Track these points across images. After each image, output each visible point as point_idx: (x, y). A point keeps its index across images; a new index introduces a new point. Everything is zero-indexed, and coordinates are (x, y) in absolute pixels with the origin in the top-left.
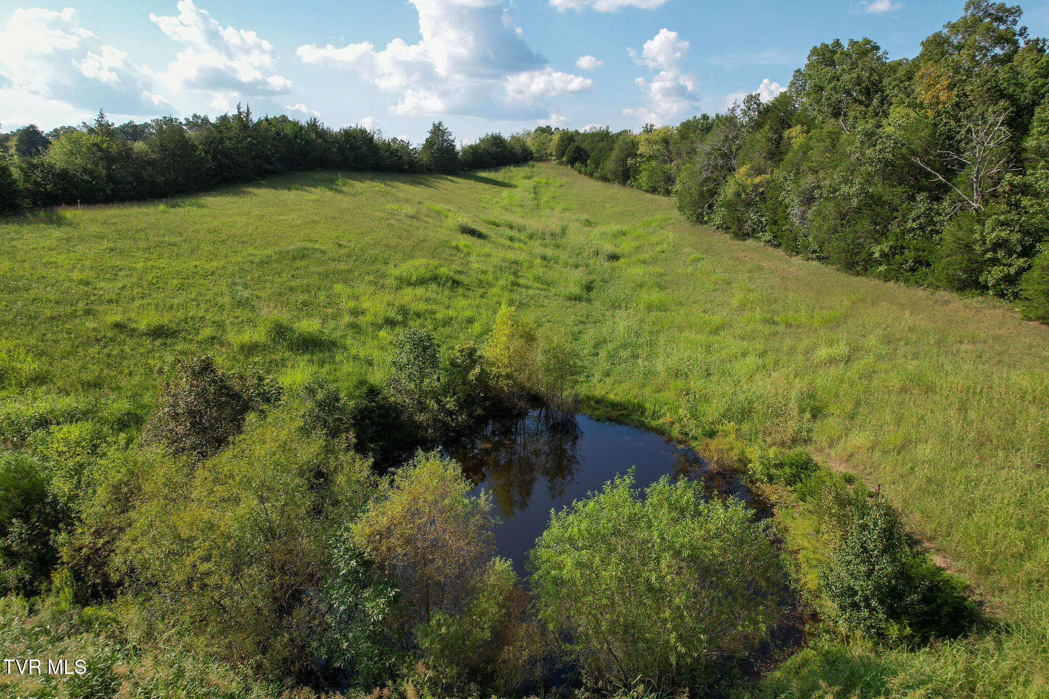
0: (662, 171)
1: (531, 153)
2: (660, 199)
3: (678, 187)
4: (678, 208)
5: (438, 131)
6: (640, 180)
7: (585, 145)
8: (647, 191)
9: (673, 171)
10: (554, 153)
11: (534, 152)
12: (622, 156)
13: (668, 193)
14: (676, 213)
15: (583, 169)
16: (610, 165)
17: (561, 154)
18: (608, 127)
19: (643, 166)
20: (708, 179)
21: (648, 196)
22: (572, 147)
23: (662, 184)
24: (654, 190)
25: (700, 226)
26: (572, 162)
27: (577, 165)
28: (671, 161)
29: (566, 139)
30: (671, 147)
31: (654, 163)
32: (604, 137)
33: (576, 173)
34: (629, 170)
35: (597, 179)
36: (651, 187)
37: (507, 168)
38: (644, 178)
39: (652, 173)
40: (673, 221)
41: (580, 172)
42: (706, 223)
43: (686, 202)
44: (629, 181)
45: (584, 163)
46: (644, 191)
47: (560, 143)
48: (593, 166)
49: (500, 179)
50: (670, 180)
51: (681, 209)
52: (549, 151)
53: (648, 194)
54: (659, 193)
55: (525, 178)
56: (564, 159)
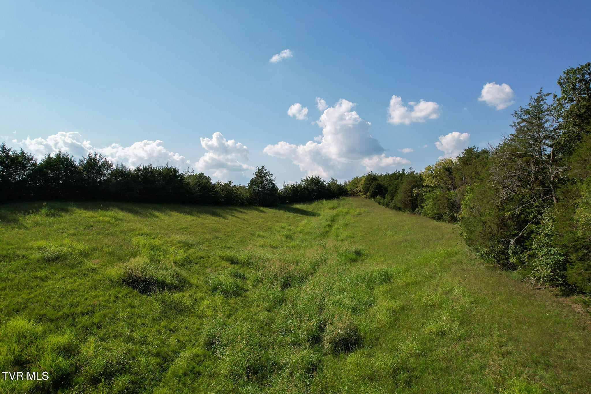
0: (446, 198)
1: (346, 190)
2: (446, 226)
3: (464, 213)
4: (466, 240)
5: (261, 174)
6: (425, 207)
7: (384, 183)
8: (433, 218)
9: (458, 197)
10: (362, 190)
11: (349, 190)
12: (410, 187)
13: (454, 219)
14: (462, 247)
15: (382, 201)
16: (400, 196)
17: (366, 190)
18: (403, 169)
19: (428, 194)
20: (510, 199)
21: (435, 223)
22: (374, 183)
23: (447, 211)
24: (439, 217)
25: (504, 273)
26: (374, 196)
27: (378, 198)
28: (455, 188)
29: (371, 179)
30: (454, 175)
31: (438, 191)
32: (398, 177)
33: (377, 204)
34: (416, 200)
35: (392, 208)
36: (436, 214)
37: (320, 201)
38: (429, 206)
39: (436, 199)
40: (460, 257)
41: (379, 203)
42: (514, 267)
43: (477, 233)
44: (417, 209)
45: (383, 195)
46: (429, 218)
47: (366, 182)
48: (389, 198)
49: (310, 210)
50: (455, 206)
51: (469, 242)
52: (358, 189)
53: (435, 221)
54: (444, 220)
55: (331, 208)
56: (368, 194)
